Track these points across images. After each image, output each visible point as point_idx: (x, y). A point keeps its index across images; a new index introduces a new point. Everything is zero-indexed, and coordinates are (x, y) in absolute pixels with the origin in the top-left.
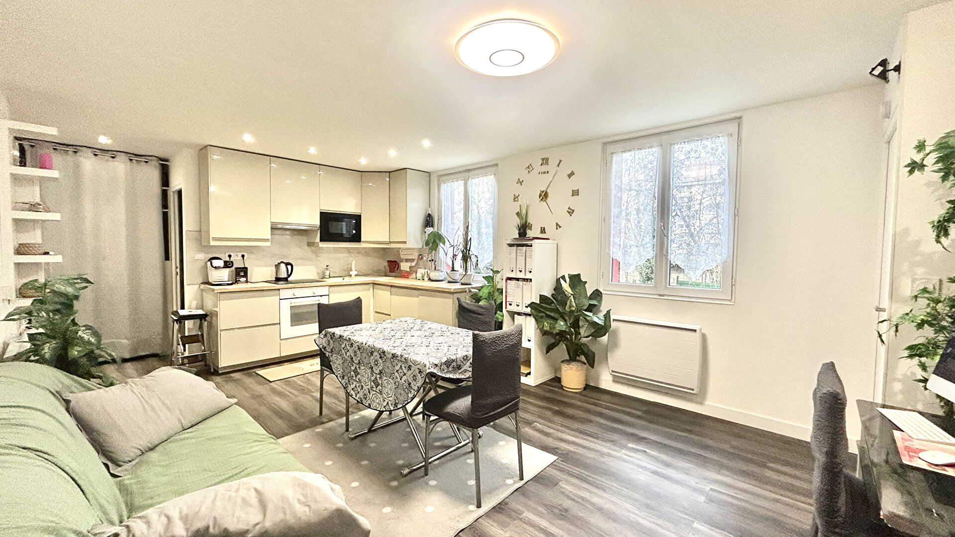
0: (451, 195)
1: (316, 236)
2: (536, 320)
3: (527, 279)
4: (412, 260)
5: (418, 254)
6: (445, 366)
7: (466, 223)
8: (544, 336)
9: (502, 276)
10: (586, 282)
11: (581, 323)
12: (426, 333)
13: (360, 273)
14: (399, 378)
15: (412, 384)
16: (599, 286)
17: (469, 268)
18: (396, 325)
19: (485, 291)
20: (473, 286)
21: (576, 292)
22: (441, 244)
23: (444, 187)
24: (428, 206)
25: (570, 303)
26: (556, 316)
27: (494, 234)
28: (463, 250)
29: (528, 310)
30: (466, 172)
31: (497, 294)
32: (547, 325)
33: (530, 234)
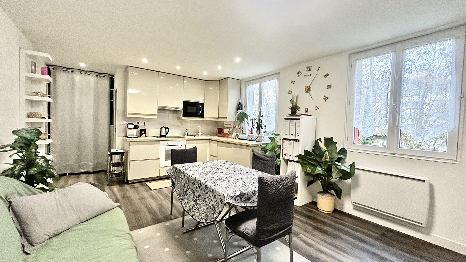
0: (252, 92)
1: (181, 114)
2: (302, 166)
3: (296, 140)
4: (230, 128)
5: (233, 124)
6: (238, 198)
7: (260, 108)
8: (306, 176)
9: (281, 138)
10: (336, 143)
11: (333, 170)
12: (231, 171)
13: (203, 134)
14: (208, 202)
15: (216, 208)
16: (344, 146)
17: (261, 132)
18: (214, 165)
19: (270, 146)
20: (263, 143)
21: (329, 149)
22: (246, 119)
23: (248, 88)
24: (239, 98)
25: (326, 156)
26: (315, 164)
27: (276, 113)
28: (258, 122)
29: (297, 159)
30: (261, 78)
31: (277, 148)
32: (309, 169)
33: (298, 112)
